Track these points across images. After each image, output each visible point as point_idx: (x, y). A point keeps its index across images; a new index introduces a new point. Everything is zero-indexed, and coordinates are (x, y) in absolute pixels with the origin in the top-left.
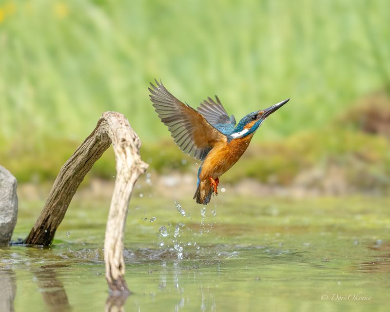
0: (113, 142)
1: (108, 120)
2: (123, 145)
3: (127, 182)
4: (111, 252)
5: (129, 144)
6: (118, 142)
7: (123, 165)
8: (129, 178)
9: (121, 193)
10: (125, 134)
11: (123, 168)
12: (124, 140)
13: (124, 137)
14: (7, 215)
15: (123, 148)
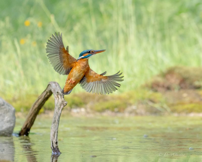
0: (53, 93)
1: (52, 85)
2: (58, 94)
3: (59, 109)
4: (53, 137)
5: (60, 94)
6: (55, 93)
7: (57, 102)
8: (60, 108)
9: (57, 113)
10: (58, 90)
11: (58, 104)
12: (58, 92)
13: (58, 91)
14: (11, 123)
15: (57, 96)
